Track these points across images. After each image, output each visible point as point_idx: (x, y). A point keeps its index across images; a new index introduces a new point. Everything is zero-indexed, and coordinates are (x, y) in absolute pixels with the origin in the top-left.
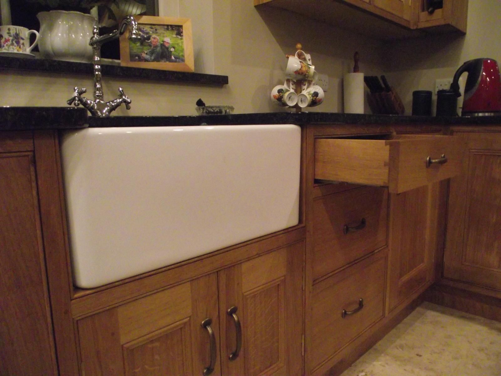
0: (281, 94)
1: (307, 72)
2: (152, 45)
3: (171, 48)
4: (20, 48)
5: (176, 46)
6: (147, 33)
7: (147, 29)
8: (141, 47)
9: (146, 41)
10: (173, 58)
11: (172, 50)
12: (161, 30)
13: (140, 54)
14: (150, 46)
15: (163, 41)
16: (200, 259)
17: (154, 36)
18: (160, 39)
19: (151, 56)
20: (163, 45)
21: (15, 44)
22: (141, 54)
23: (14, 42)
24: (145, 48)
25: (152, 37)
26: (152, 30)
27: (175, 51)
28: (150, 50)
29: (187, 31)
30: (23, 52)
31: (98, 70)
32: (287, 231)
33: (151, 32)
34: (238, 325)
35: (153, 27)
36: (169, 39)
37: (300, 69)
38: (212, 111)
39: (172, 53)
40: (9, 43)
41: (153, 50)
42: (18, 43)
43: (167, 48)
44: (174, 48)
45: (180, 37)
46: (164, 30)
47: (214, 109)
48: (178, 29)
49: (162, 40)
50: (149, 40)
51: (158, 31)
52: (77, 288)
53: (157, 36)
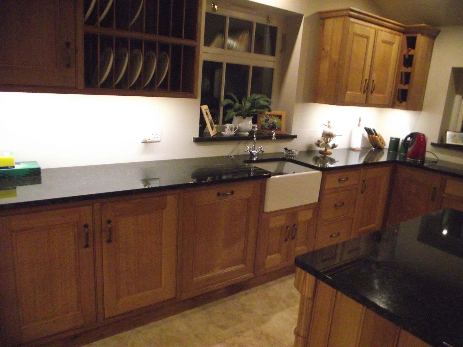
0: (319, 143)
2: (269, 123)
4: (232, 132)
5: (278, 123)
6: (268, 118)
7: (268, 116)
8: (265, 124)
10: (277, 128)
11: (277, 125)
12: (273, 117)
15: (274, 121)
16: (289, 209)
17: (270, 119)
18: (272, 120)
19: (268, 127)
20: (273, 123)
22: (265, 126)
24: (267, 124)
27: (278, 126)
29: (284, 117)
30: (233, 134)
32: (314, 204)
34: (296, 229)
35: (270, 116)
36: (276, 120)
40: (229, 130)
41: (270, 125)
42: (232, 130)
43: (275, 124)
44: (278, 124)
45: (280, 120)
48: (280, 117)
50: (268, 121)
52: (264, 212)
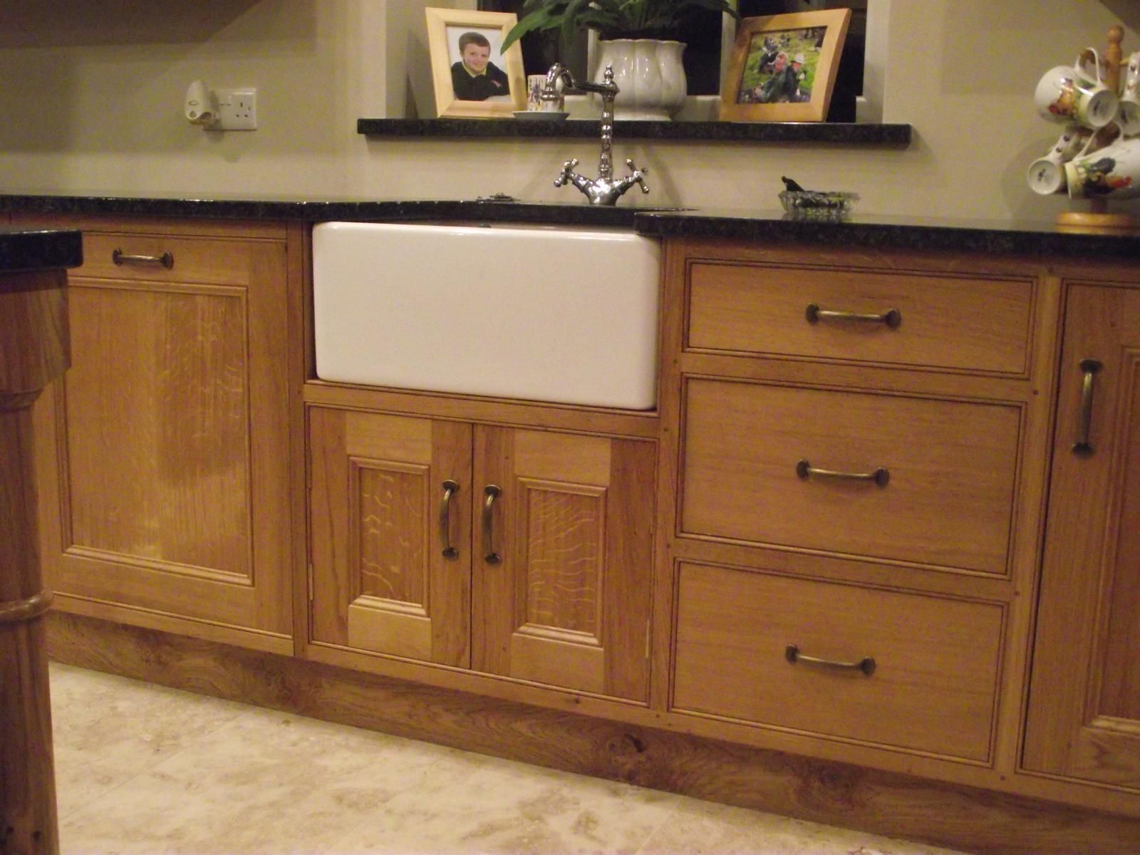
1: (1074, 108)
2: (774, 70)
3: (801, 73)
4: (539, 104)
6: (774, 48)
8: (758, 76)
9: (769, 63)
10: (798, 93)
11: (801, 77)
12: (795, 40)
13: (753, 89)
14: (771, 72)
15: (792, 61)
18: (789, 57)
19: (767, 92)
20: (790, 69)
21: (534, 100)
22: (755, 89)
23: (534, 97)
24: (764, 76)
25: (778, 55)
26: (782, 41)
28: (770, 80)
30: (542, 109)
31: (607, 133)
33: (780, 46)
35: (786, 34)
36: (802, 55)
37: (1059, 101)
38: (827, 202)
39: (801, 82)
41: (774, 79)
43: (795, 75)
44: (805, 73)
45: (817, 50)
46: (800, 40)
47: (830, 198)
48: (819, 35)
49: (791, 59)
50: (771, 62)
51: (791, 42)
53: (786, 52)
